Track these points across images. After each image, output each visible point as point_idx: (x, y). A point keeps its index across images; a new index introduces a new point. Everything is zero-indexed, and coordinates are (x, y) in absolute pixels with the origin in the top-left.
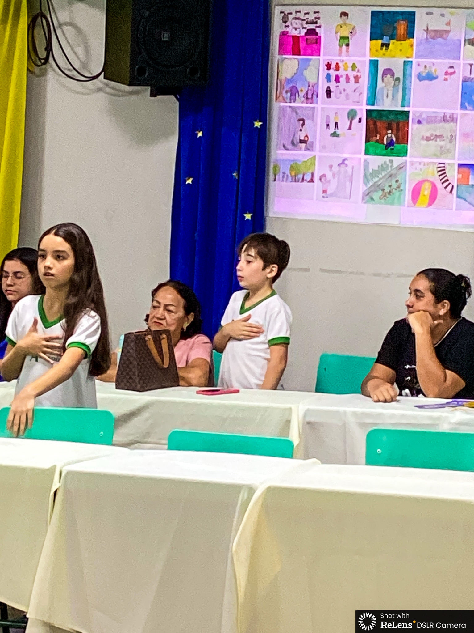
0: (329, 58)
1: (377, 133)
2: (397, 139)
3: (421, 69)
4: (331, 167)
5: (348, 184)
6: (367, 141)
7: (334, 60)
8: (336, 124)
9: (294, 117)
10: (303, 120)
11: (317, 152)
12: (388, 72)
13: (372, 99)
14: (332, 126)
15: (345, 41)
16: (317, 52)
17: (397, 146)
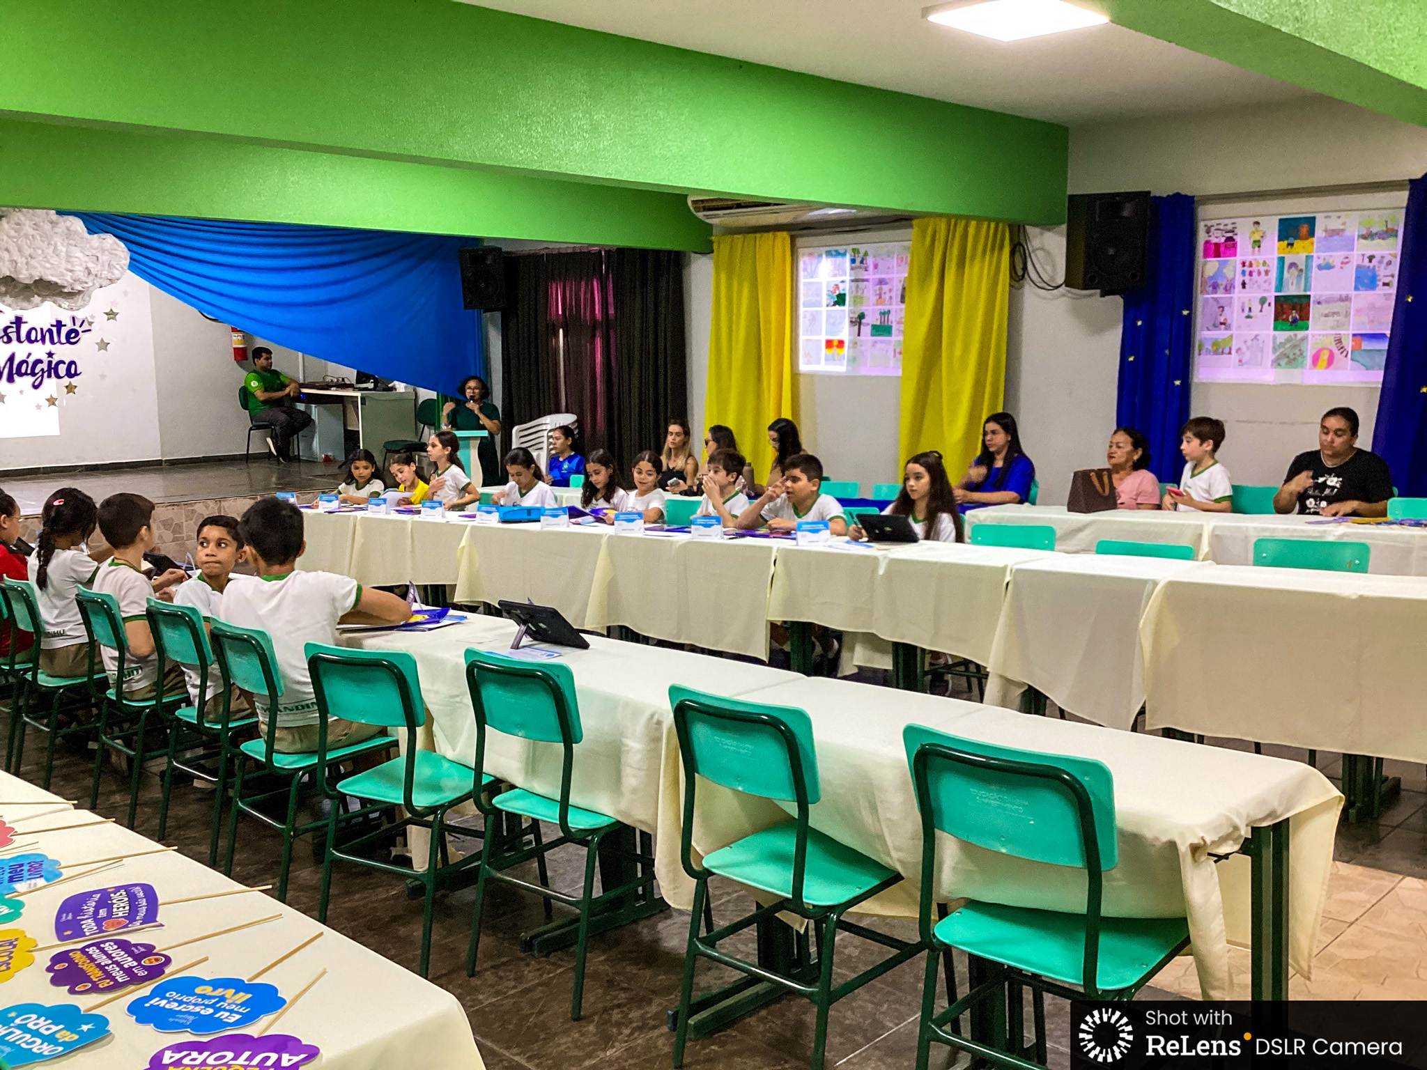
0: (1244, 258)
1: (1284, 313)
2: (1300, 316)
3: (1321, 261)
4: (1245, 342)
5: (1260, 354)
6: (1276, 319)
7: (1248, 258)
8: (1250, 309)
9: (1216, 306)
10: (1223, 307)
11: (1234, 331)
12: (1293, 265)
13: (1280, 286)
14: (1247, 309)
15: (1257, 244)
16: (1234, 255)
17: (1300, 323)
